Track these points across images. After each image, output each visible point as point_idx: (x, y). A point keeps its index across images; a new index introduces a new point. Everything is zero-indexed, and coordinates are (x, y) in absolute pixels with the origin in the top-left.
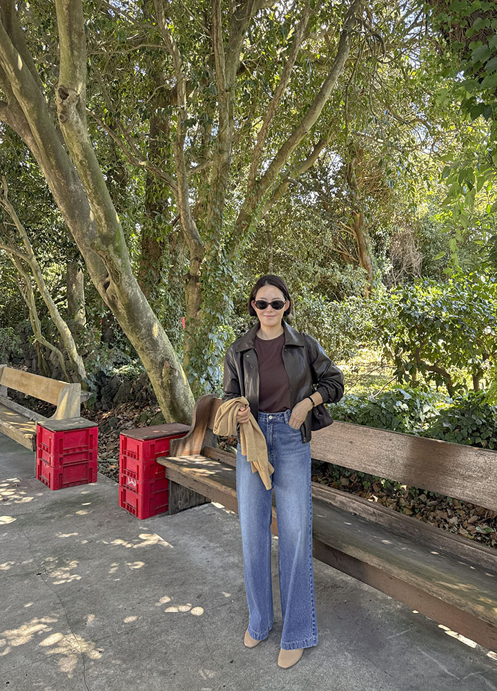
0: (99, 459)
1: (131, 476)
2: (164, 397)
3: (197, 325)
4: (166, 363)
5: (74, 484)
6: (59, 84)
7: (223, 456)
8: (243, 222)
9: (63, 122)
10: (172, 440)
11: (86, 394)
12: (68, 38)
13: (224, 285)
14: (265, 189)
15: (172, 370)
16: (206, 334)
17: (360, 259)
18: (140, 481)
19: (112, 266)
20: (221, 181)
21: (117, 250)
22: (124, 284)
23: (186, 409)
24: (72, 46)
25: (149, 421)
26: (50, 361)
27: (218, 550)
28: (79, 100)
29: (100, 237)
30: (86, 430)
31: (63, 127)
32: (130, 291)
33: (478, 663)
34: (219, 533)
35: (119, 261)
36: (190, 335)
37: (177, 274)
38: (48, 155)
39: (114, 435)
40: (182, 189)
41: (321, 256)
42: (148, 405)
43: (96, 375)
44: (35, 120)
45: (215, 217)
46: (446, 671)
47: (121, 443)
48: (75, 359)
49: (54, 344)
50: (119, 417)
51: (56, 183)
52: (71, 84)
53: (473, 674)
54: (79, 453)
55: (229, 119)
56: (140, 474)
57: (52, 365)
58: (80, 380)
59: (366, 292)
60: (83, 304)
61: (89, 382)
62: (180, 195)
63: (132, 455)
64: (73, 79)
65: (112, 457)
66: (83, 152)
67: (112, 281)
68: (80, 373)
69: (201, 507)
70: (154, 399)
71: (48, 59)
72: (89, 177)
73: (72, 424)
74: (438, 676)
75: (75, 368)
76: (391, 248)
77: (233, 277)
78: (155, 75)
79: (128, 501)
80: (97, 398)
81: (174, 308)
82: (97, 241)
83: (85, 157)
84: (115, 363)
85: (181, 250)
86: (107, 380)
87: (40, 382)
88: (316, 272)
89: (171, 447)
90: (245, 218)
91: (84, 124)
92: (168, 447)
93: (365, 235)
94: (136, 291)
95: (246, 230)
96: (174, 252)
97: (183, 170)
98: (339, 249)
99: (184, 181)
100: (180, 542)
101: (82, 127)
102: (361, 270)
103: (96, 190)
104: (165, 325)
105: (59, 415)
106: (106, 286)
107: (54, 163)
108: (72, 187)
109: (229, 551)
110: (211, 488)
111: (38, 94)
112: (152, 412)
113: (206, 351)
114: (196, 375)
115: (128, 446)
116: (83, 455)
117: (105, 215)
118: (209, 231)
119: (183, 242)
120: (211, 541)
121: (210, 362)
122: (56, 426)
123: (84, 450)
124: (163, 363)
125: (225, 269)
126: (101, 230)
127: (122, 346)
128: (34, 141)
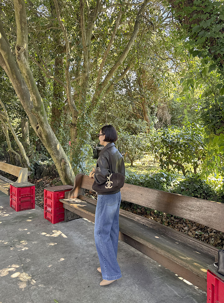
0: (36, 199)
1: (49, 206)
2: (62, 174)
3: (75, 144)
4: (63, 160)
5: (25, 209)
6: (17, 44)
7: (87, 199)
8: (94, 102)
9: (19, 60)
10: (66, 192)
11: (30, 172)
12: (20, 25)
13: (86, 128)
14: (104, 87)
15: (65, 163)
16: (79, 148)
17: (144, 117)
18: (53, 209)
19: (40, 119)
20: (85, 85)
21: (42, 113)
22: (45, 127)
23: (71, 179)
24: (22, 29)
25: (56, 184)
26: (15, 159)
27: (85, 238)
28: (25, 51)
29: (34, 107)
30: (30, 187)
31: (19, 62)
32: (47, 130)
33: (191, 291)
34: (86, 231)
35: (43, 118)
36: (73, 148)
37: (67, 123)
38: (13, 74)
39: (42, 189)
40: (68, 88)
41: (128, 116)
42: (56, 177)
43: (34, 165)
44: (7, 59)
45: (83, 99)
46: (177, 294)
47: (44, 192)
48: (25, 158)
49: (17, 152)
50: (44, 182)
51: (16, 85)
52: (22, 44)
53: (188, 296)
54: (27, 197)
55: (88, 58)
56: (53, 206)
57: (16, 160)
58: (27, 167)
59: (147, 131)
60: (28, 135)
61: (31, 167)
62: (68, 90)
63: (49, 198)
64: (23, 42)
65: (41, 199)
66: (27, 73)
67: (40, 126)
68: (27, 164)
69: (78, 219)
70: (58, 174)
71: (12, 34)
72: (29, 83)
73: (24, 185)
74: (173, 296)
75: (25, 162)
76: (158, 112)
77: (90, 124)
78: (57, 40)
79: (47, 217)
80: (35, 174)
81: (66, 137)
82: (34, 109)
83: (28, 74)
84: (42, 160)
85: (68, 113)
86: (39, 166)
87: (11, 167)
88: (126, 123)
89: (65, 195)
90: (95, 100)
91: (27, 61)
92: (64, 195)
93: (146, 107)
94: (50, 130)
95: (96, 105)
96: (66, 114)
97: (69, 80)
98: (135, 113)
99: (69, 84)
100: (69, 234)
101: (26, 62)
102: (145, 122)
103: (33, 88)
104: (62, 144)
105: (19, 181)
106: (37, 128)
107: (15, 77)
108: (23, 87)
109: (90, 239)
110: (82, 212)
111: (8, 49)
112: (57, 180)
113: (79, 155)
114: (75, 165)
115: (47, 194)
116: (29, 197)
117: (37, 99)
118: (80, 105)
119: (69, 110)
120: (82, 234)
121: (81, 160)
122: (18, 185)
123: (29, 195)
124: (62, 160)
125: (87, 121)
126: (35, 105)
127: (44, 153)
128: (7, 68)
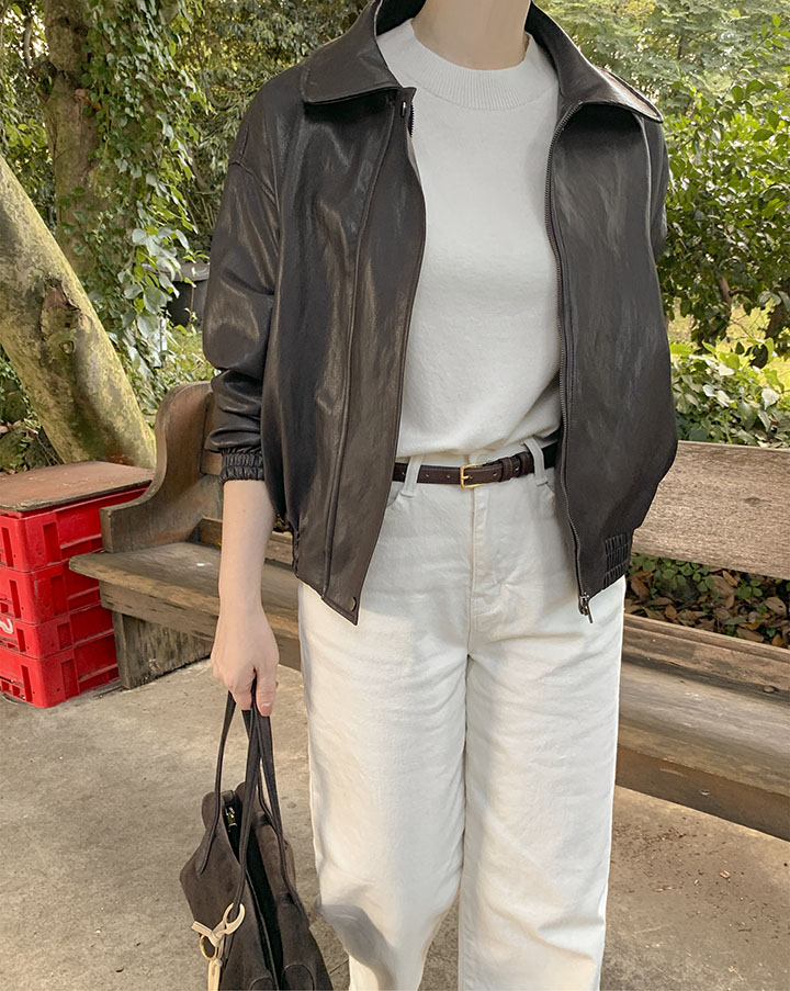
4: (53, 295)
16: (121, 233)
18: (28, 623)
23: (119, 424)
124: (41, 294)
